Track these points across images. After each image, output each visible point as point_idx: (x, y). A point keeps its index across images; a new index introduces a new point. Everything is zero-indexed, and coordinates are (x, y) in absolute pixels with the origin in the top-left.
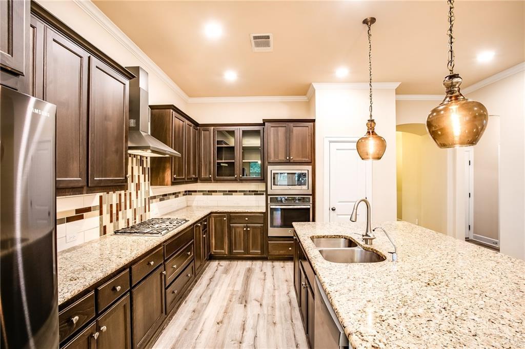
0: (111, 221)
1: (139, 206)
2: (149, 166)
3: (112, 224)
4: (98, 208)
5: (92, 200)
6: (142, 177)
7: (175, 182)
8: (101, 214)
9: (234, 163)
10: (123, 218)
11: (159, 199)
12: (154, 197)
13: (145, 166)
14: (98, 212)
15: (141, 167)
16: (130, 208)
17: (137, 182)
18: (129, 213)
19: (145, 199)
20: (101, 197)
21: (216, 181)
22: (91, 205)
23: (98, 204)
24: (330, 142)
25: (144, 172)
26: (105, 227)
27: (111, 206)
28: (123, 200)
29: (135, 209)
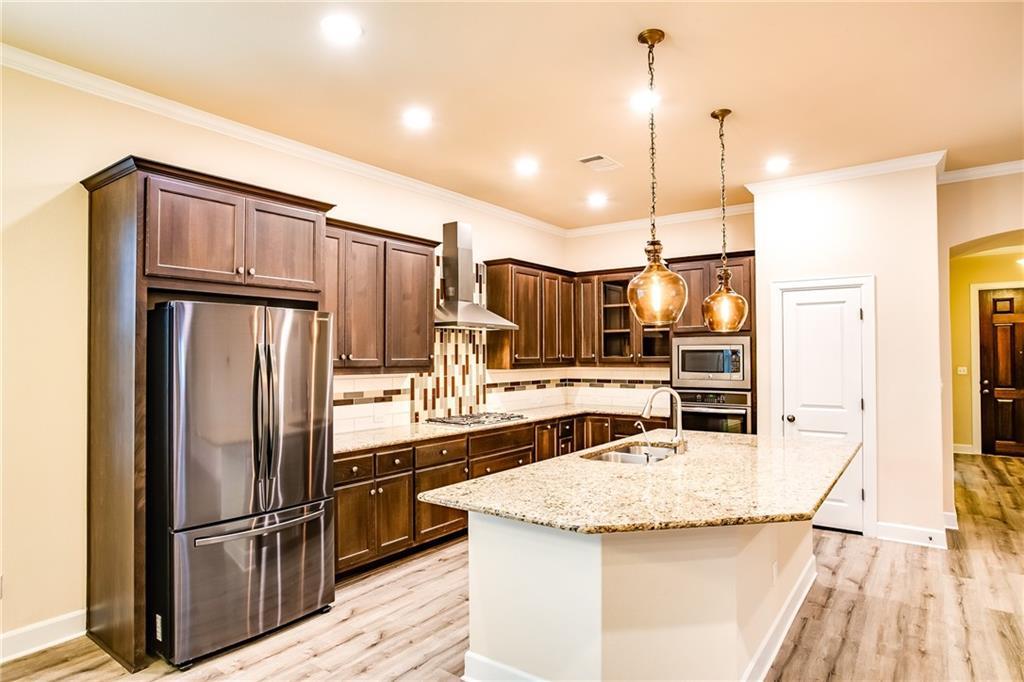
0: (425, 408)
1: (467, 394)
2: (484, 342)
3: (426, 412)
4: (410, 391)
5: (402, 381)
6: (472, 358)
7: (517, 365)
8: (412, 398)
9: (628, 333)
10: (441, 407)
11: (503, 388)
12: (495, 385)
13: (477, 342)
14: (409, 396)
15: (471, 346)
16: (453, 395)
17: (464, 363)
18: (452, 403)
19: (478, 387)
20: (412, 380)
21: (604, 363)
22: (401, 388)
23: (409, 386)
24: (784, 291)
25: (475, 350)
26: (417, 414)
27: (426, 391)
28: (442, 385)
29: (460, 399)
